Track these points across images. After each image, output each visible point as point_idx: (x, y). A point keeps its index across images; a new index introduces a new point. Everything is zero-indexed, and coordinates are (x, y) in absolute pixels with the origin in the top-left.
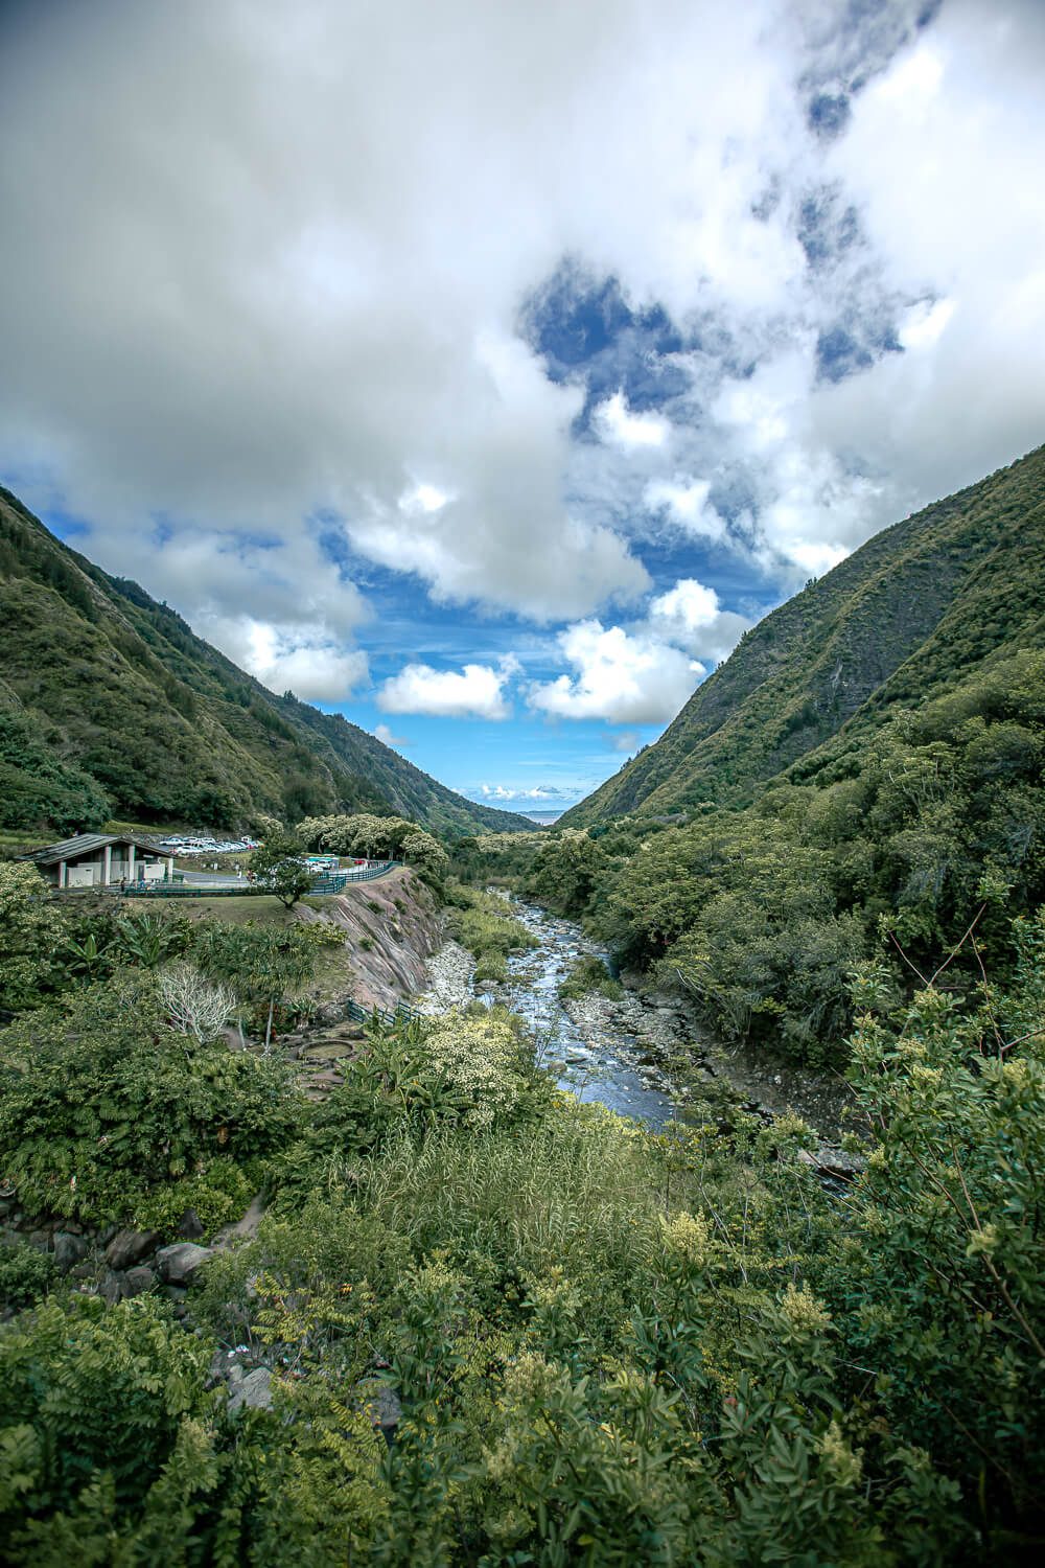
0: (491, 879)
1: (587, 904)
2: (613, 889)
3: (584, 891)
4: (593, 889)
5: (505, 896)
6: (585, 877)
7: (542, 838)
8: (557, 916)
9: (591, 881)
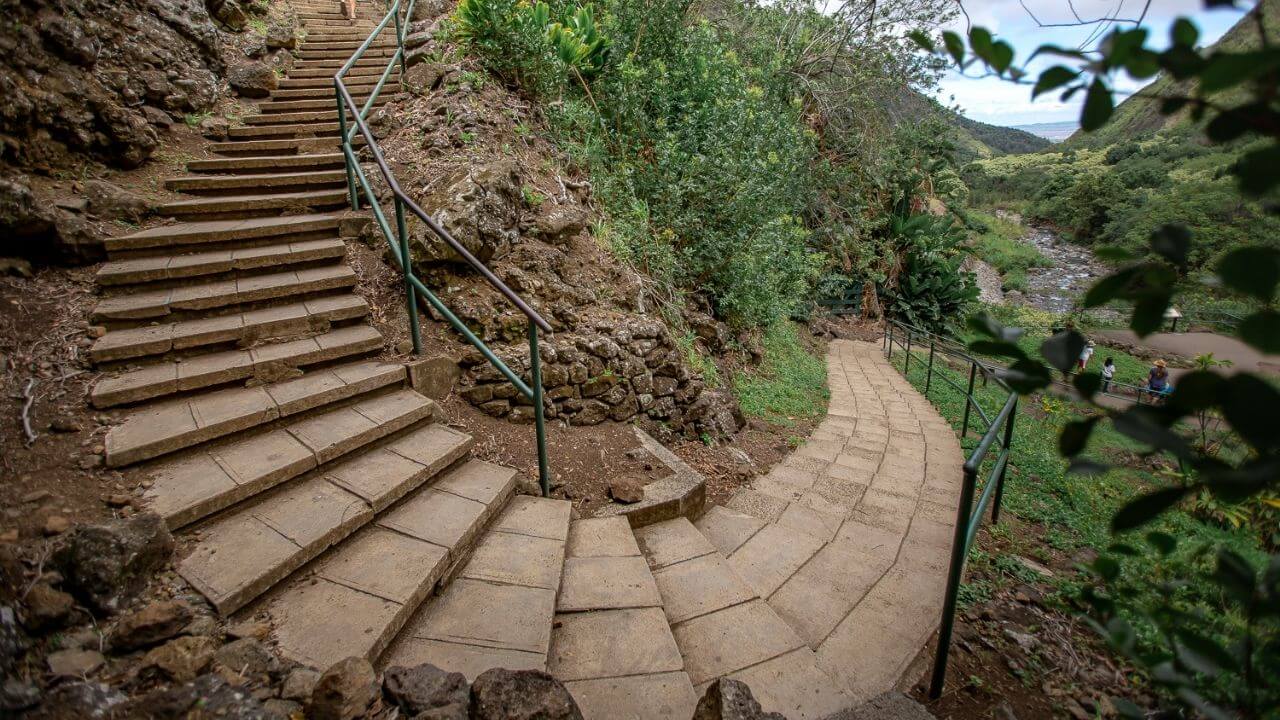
0: (999, 203)
1: (1101, 232)
2: (1132, 226)
3: (1100, 219)
4: (1108, 220)
5: (1016, 218)
6: (1101, 210)
7: (1051, 161)
8: (1068, 241)
9: (1108, 212)
